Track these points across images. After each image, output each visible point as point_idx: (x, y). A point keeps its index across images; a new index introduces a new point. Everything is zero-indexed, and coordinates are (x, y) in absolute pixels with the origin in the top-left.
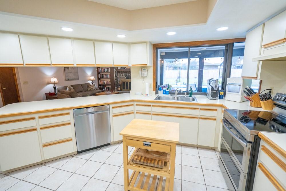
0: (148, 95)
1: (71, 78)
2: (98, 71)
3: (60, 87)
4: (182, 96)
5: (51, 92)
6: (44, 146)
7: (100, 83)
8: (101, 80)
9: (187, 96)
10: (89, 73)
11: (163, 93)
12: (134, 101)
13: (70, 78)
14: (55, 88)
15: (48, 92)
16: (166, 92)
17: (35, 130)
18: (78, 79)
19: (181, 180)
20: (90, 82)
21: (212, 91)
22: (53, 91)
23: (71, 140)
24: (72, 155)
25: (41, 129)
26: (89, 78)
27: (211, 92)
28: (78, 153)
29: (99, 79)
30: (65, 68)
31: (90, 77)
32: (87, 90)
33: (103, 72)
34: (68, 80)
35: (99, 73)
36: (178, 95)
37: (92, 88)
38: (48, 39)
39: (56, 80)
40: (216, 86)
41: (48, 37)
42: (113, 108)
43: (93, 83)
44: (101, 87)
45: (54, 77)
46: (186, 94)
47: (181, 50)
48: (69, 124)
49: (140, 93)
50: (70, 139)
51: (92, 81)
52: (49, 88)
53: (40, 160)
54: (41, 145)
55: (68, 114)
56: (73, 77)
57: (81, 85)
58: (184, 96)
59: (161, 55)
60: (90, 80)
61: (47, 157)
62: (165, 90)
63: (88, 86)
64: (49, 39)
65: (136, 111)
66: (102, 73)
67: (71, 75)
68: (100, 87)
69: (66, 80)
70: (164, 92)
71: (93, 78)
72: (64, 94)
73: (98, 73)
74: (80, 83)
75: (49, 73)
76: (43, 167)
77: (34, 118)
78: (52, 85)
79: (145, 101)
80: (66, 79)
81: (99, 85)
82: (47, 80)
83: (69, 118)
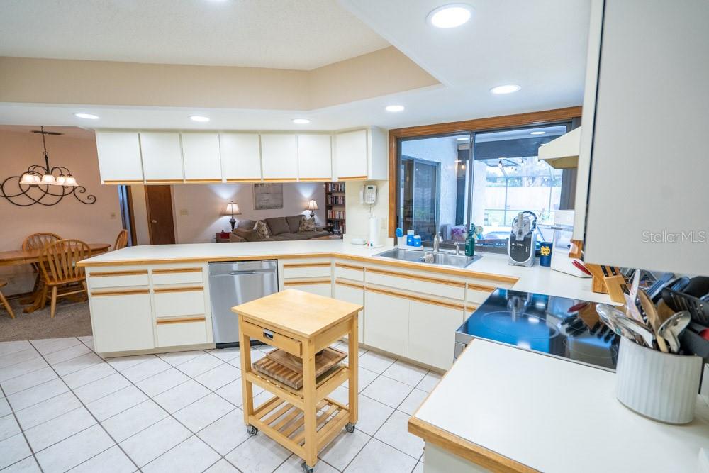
0: (372, 245)
1: (268, 204)
2: (326, 189)
3: (243, 221)
4: (449, 253)
5: (226, 231)
6: (159, 323)
7: (330, 217)
8: (333, 209)
9: (461, 252)
10: (306, 194)
11: (408, 244)
12: (331, 256)
13: (264, 204)
14: (233, 223)
15: (220, 232)
16: (413, 240)
17: (147, 291)
18: (281, 207)
19: (372, 437)
20: (307, 213)
21: (513, 244)
22: (230, 230)
23: (203, 319)
24: (204, 349)
25: (156, 291)
26: (306, 205)
27: (511, 246)
28: (217, 348)
29: (329, 207)
30: (256, 185)
31: (308, 204)
32: (298, 231)
33: (338, 192)
34: (261, 208)
35: (331, 194)
36: (440, 250)
37: (308, 227)
38: (180, 135)
39: (234, 208)
40: (520, 233)
41: (180, 132)
42: (285, 266)
43: (312, 216)
44: (332, 225)
45: (232, 203)
46: (458, 247)
47: (504, 136)
48: (201, 288)
49: (360, 241)
50: (202, 317)
51: (312, 210)
52: (223, 224)
53: (150, 346)
54: (155, 320)
55: (200, 270)
56: (272, 202)
57: (286, 218)
58: (454, 252)
59: (458, 150)
60: (307, 209)
61: (163, 343)
62: (412, 237)
63: (300, 222)
64: (183, 135)
65: (335, 279)
66: (335, 195)
67: (266, 197)
68: (329, 225)
69: (257, 209)
70: (410, 241)
71: (313, 204)
72: (238, 235)
73: (328, 194)
74: (285, 216)
75: (225, 195)
76: (156, 360)
77: (146, 272)
78: (229, 218)
79: (352, 258)
80: (258, 205)
81: (328, 221)
82: (220, 208)
83: (202, 278)
